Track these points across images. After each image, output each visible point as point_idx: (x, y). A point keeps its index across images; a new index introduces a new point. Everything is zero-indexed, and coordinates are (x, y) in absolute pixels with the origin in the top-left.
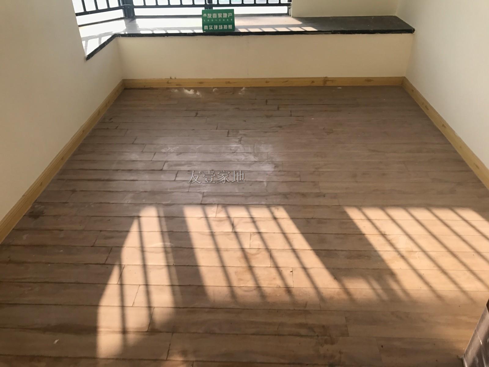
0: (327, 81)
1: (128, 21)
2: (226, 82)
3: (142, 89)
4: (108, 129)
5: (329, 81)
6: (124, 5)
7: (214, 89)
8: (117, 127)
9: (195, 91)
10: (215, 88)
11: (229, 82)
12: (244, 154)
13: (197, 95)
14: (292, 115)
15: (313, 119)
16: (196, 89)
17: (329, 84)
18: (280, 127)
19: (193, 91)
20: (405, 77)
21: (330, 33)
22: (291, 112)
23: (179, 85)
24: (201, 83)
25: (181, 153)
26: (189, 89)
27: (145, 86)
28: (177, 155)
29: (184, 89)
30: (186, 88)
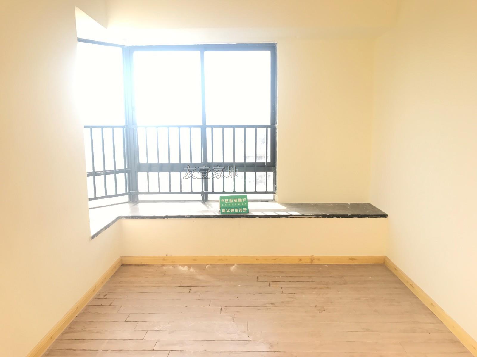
0: (313, 259)
1: (132, 205)
2: (219, 259)
3: (138, 265)
4: (102, 305)
5: (315, 259)
6: (130, 192)
7: (207, 266)
8: (112, 303)
9: (189, 268)
10: (208, 264)
11: (221, 260)
12: (237, 332)
13: (191, 271)
14: (284, 292)
15: (304, 296)
16: (190, 266)
17: (316, 262)
18: (272, 304)
19: (188, 267)
20: (385, 256)
21: (313, 217)
22: (282, 289)
23: (174, 262)
24: (195, 260)
25: (173, 331)
26: (183, 266)
27: (141, 263)
28: (169, 333)
29: (178, 265)
30: (180, 265)
